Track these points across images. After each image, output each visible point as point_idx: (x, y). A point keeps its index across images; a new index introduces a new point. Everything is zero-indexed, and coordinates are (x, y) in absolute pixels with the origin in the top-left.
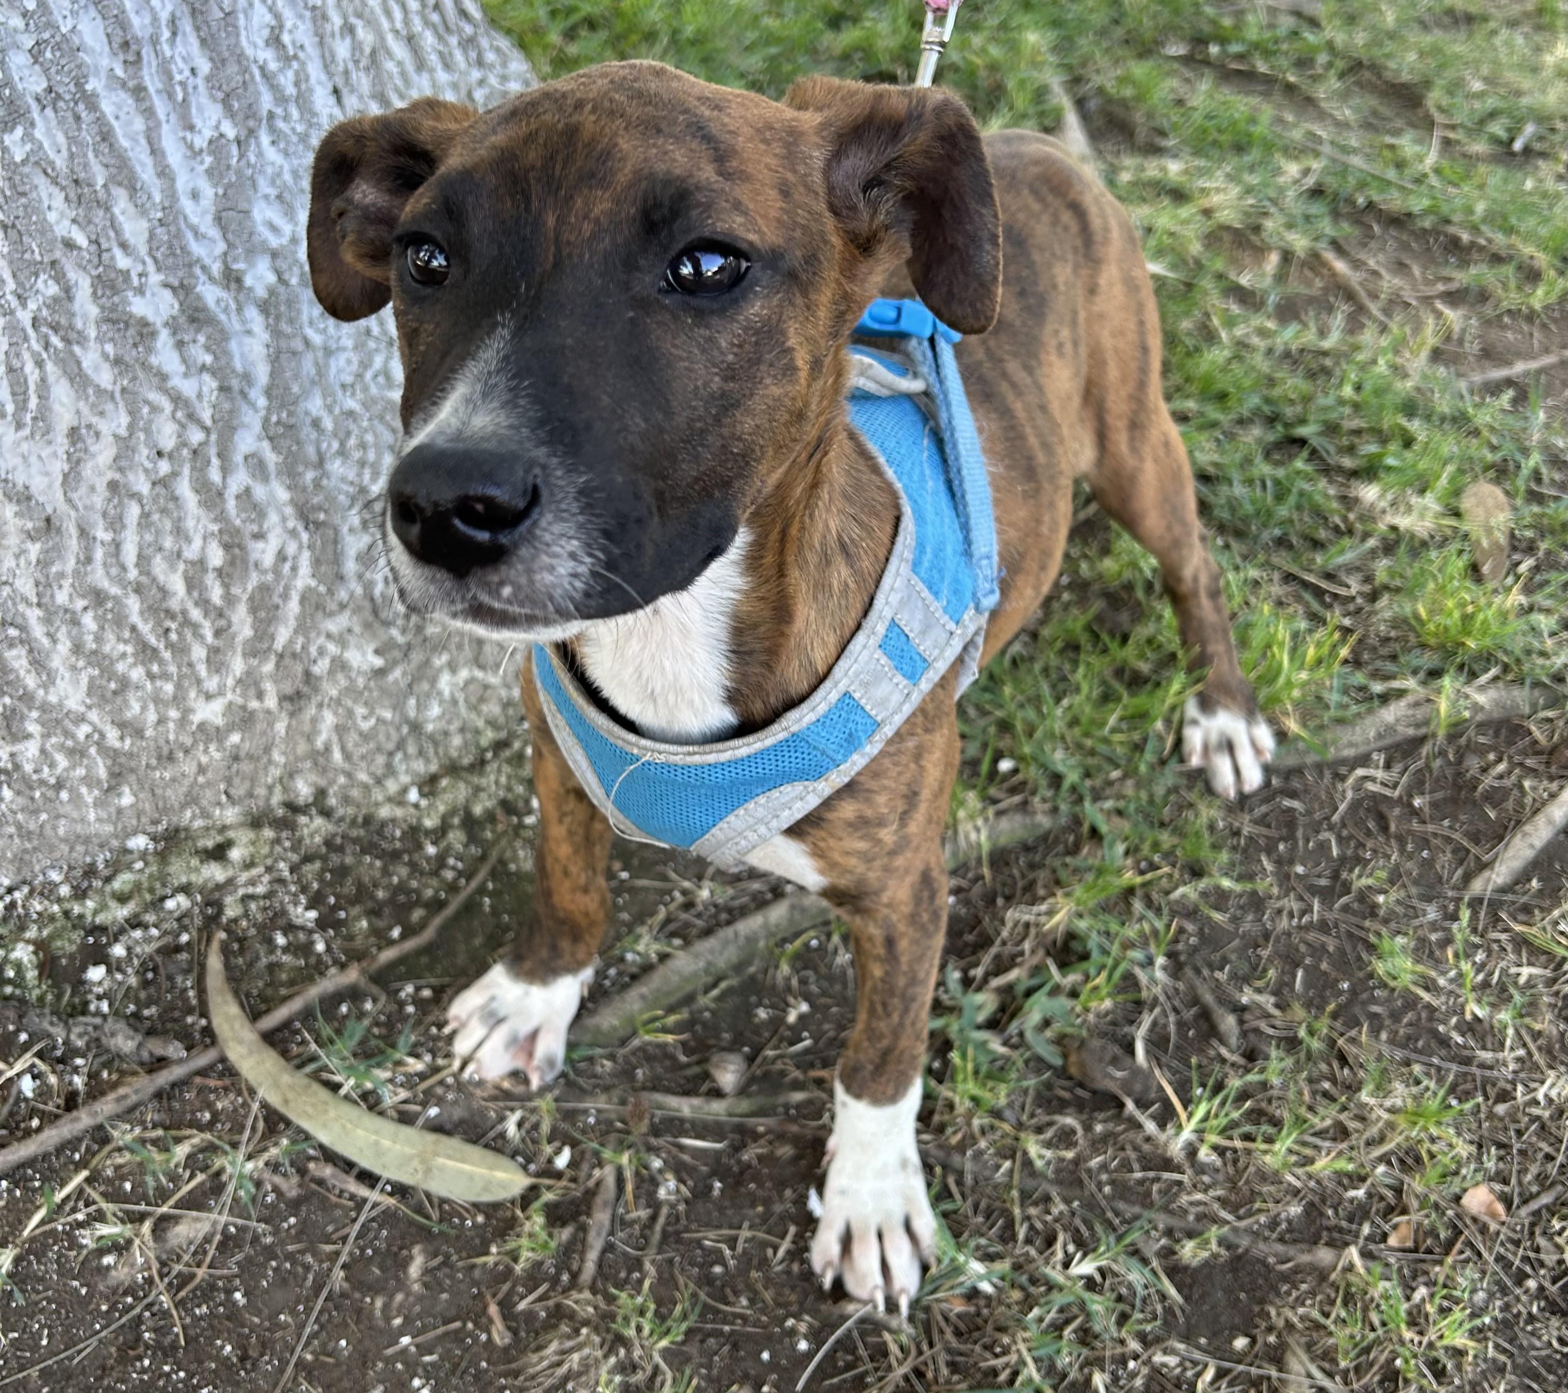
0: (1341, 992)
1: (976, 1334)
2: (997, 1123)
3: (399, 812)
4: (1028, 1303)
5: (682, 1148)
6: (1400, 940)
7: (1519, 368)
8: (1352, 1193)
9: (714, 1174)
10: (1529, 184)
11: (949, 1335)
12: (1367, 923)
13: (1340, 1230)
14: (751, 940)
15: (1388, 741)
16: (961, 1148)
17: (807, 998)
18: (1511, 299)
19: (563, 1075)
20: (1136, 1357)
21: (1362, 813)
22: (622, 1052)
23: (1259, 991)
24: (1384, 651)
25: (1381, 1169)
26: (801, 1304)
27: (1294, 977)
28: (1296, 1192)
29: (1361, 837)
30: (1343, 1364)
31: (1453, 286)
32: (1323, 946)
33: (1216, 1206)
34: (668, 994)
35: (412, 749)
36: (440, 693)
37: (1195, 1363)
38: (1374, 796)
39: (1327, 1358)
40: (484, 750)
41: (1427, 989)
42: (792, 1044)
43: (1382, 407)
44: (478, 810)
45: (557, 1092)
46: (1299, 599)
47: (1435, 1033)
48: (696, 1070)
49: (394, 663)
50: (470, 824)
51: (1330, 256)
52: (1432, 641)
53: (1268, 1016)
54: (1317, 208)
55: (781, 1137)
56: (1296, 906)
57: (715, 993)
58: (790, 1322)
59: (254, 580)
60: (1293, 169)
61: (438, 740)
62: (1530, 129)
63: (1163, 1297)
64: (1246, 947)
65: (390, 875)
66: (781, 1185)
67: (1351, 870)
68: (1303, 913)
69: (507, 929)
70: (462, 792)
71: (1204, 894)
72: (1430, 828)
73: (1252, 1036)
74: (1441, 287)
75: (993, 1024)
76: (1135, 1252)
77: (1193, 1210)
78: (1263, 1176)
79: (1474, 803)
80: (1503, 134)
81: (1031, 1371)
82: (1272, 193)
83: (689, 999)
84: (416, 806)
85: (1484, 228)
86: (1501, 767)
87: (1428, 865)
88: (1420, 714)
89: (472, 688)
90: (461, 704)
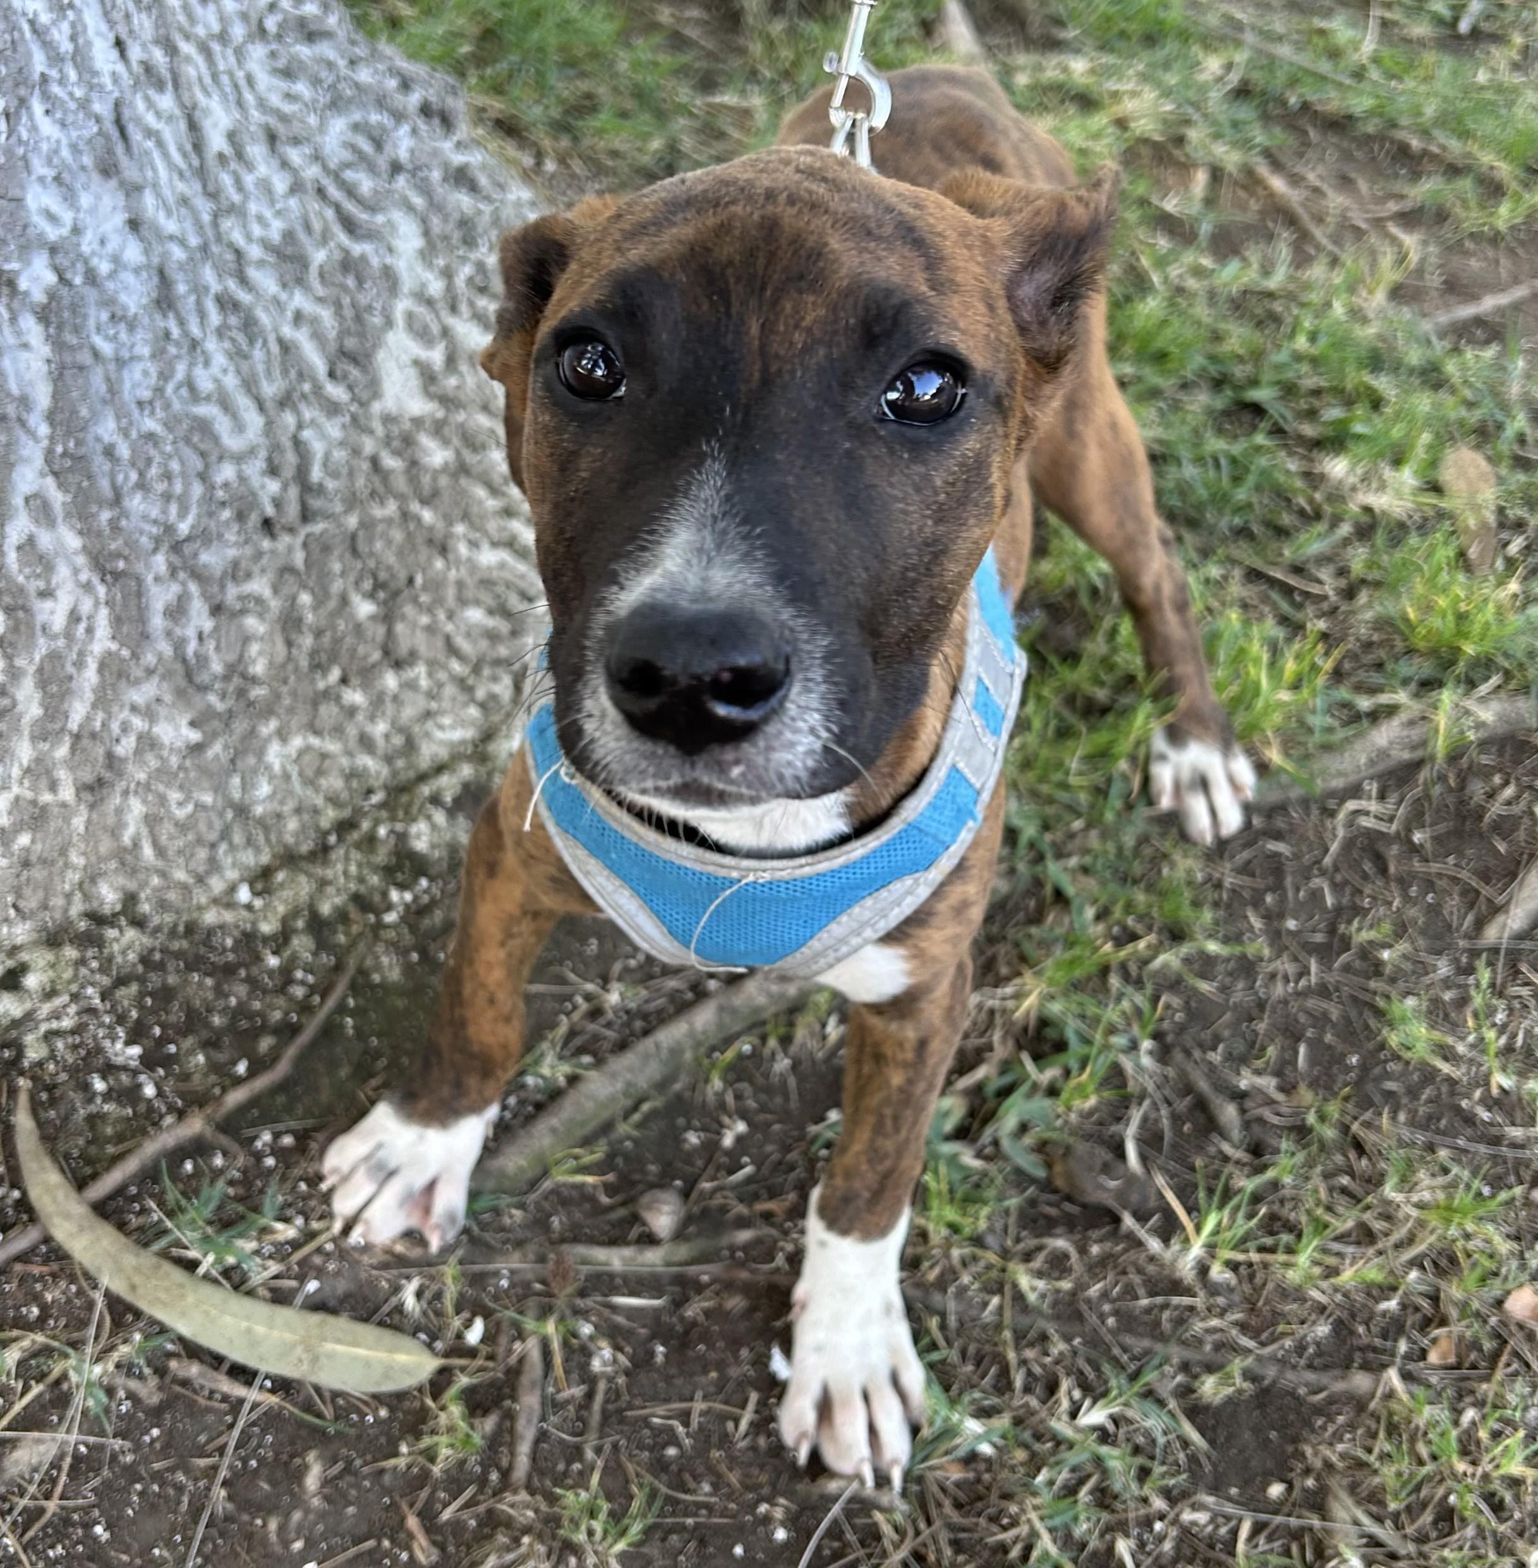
0: (1349, 1069)
1: (979, 1505)
2: (979, 1252)
3: (228, 917)
4: (1035, 1464)
5: (614, 1308)
6: (1411, 1002)
7: (1489, 303)
8: (1384, 1306)
9: (654, 1336)
11: (948, 1508)
12: (1373, 984)
13: (1375, 1350)
14: (676, 1052)
15: (1381, 767)
16: (941, 1284)
17: (744, 1115)
18: (1471, 218)
19: (466, 1231)
20: (1162, 1517)
21: (1355, 853)
22: (533, 1197)
23: (1258, 1072)
24: (1368, 658)
25: (1414, 1275)
26: (773, 1485)
27: (1296, 1053)
28: (1322, 1309)
29: (1357, 881)
30: (1393, 1506)
31: (1407, 205)
32: (1325, 1015)
33: (1234, 1332)
34: (582, 1124)
35: (238, 838)
36: (268, 768)
37: (1228, 1518)
38: (1370, 834)
39: (1373, 1500)
40: (327, 833)
41: (1446, 1059)
42: (731, 1172)
43: (1343, 360)
44: (325, 909)
45: (460, 1252)
46: (1265, 599)
47: (1458, 1110)
48: (622, 1212)
49: (213, 736)
50: (318, 926)
51: (1263, 170)
52: (1422, 645)
53: (1271, 1102)
54: (1246, 112)
55: (728, 1286)
56: (1291, 968)
57: (636, 1117)
58: (763, 1508)
59: (42, 647)
60: (1213, 64)
61: (270, 824)
62: (1476, 6)
63: (1185, 1443)
64: (1237, 1023)
65: (227, 996)
66: (735, 1344)
67: (1349, 922)
68: (1300, 976)
69: (377, 1055)
70: (303, 887)
71: (1187, 961)
72: (1435, 867)
73: (1256, 1129)
74: (1393, 207)
75: (962, 1134)
76: (1149, 1394)
77: (1210, 1338)
78: (1284, 1293)
79: (1481, 835)
80: (1446, 13)
81: (1046, 1543)
82: (1191, 94)
83: (607, 1128)
84: (249, 907)
85: (1435, 133)
86: (1509, 792)
87: (1434, 911)
88: (1415, 734)
89: (307, 759)
90: (295, 778)
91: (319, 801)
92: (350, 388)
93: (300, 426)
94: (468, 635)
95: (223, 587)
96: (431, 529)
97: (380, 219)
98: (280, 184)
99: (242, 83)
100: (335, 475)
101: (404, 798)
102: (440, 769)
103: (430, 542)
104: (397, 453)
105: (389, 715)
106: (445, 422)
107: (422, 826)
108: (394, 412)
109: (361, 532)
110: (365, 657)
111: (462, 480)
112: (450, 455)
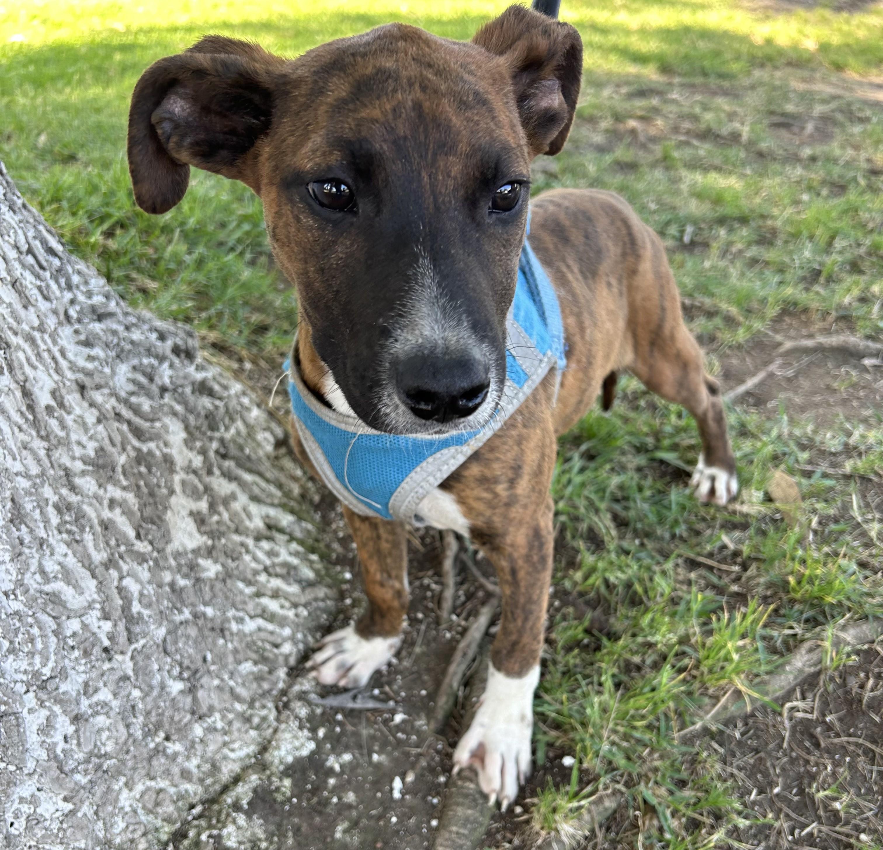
6: (863, 837)
7: (750, 383)
10: (707, 264)
15: (800, 678)
18: (727, 338)
21: (798, 736)
29: (804, 755)
36: (121, 809)
38: (802, 721)
40: (166, 844)
46: (702, 576)
49: (81, 802)
52: (798, 596)
62: (689, 229)
67: (810, 787)
68: (793, 830)
71: (729, 834)
72: (844, 738)
79: (864, 713)
80: (677, 234)
86: (871, 682)
88: (814, 656)
89: (146, 797)
90: (140, 811)
91: (159, 823)
92: (151, 543)
93: (121, 578)
94: (243, 684)
95: (78, 703)
96: (212, 620)
97: (158, 424)
98: (91, 417)
99: (58, 355)
101: (216, 807)
102: (236, 780)
103: (213, 629)
104: (186, 576)
105: (199, 753)
106: (213, 547)
107: (230, 829)
108: (181, 549)
109: (169, 637)
110: (180, 721)
111: (229, 581)
112: (219, 567)
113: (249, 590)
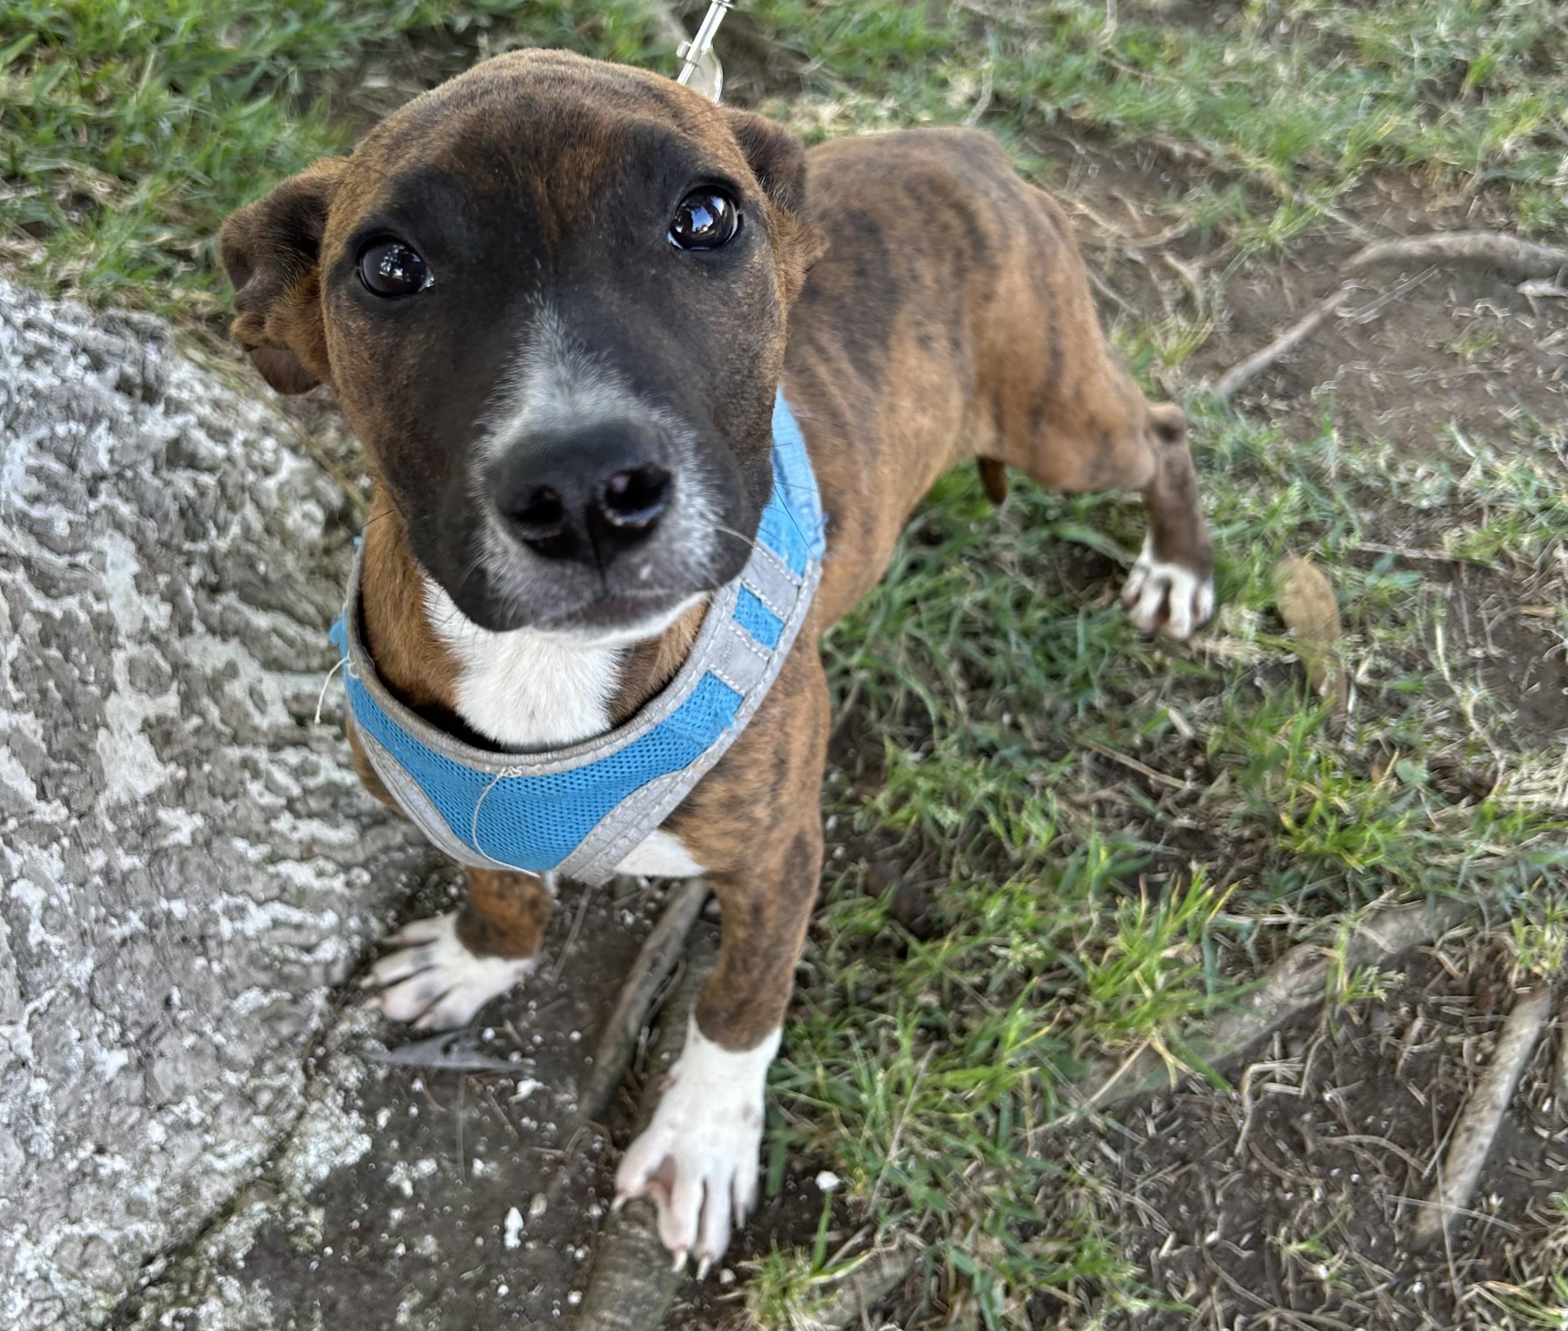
7: (1284, 343)
15: (1281, 1020)
18: (1249, 235)
21: (1267, 1129)
29: (1272, 1166)
31: (1181, 228)
38: (1277, 1100)
54: (1002, 136)
60: (964, 83)
67: (1275, 1233)
72: (1353, 1135)
74: (1168, 233)
79: (1397, 1085)
85: (1197, 135)
86: (1418, 1025)
87: (1358, 1193)
88: (1312, 976)
89: (64, 1253)
90: (54, 1275)
91: (88, 1293)
92: (66, 802)
96: (182, 923)
97: (83, 558)
100: (59, 928)
101: (189, 1262)
102: (228, 1209)
103: (184, 943)
104: (134, 849)
105: (158, 1171)
106: (188, 782)
107: (213, 1305)
108: (125, 799)
109: (98, 975)
110: (122, 1121)
111: (216, 844)
112: (198, 821)
113: (255, 853)
